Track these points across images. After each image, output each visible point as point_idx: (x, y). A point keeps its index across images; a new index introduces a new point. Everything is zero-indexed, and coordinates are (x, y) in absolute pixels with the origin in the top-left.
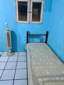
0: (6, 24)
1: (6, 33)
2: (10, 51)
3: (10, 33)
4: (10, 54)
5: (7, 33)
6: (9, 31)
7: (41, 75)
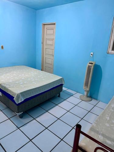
0: (92, 55)
1: (87, 66)
2: (85, 93)
3: (92, 67)
4: (85, 98)
5: (89, 66)
6: (93, 64)
7: (107, 135)
